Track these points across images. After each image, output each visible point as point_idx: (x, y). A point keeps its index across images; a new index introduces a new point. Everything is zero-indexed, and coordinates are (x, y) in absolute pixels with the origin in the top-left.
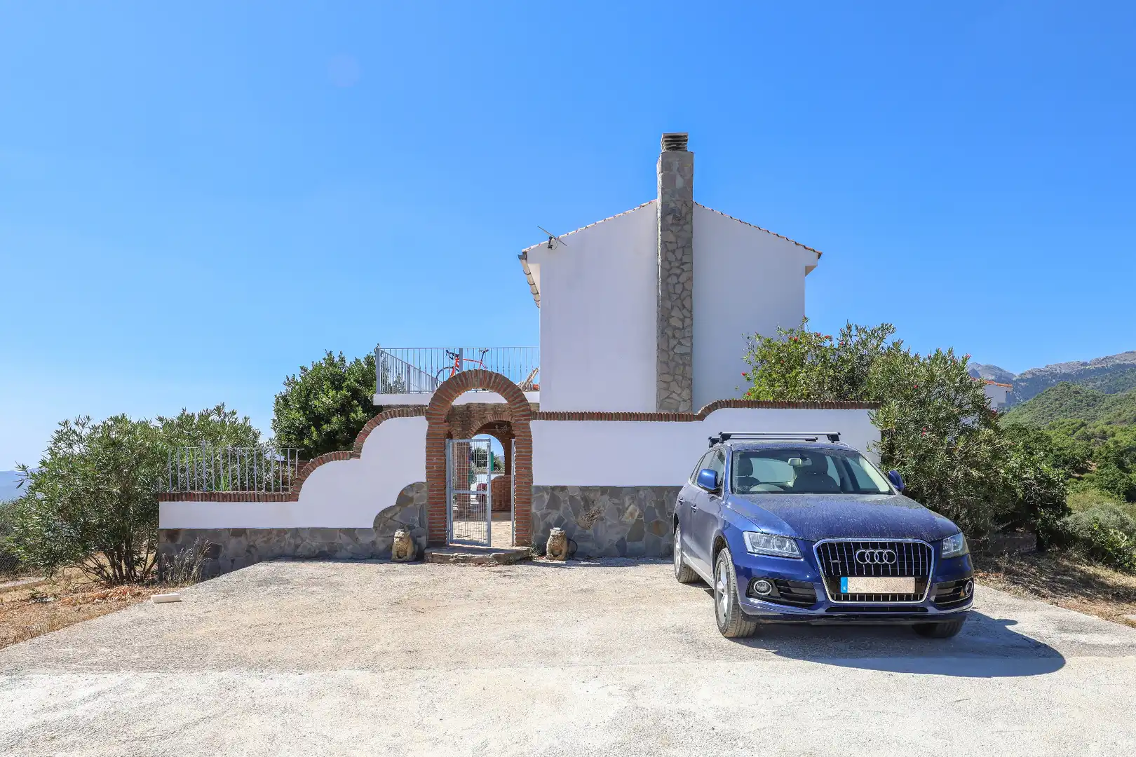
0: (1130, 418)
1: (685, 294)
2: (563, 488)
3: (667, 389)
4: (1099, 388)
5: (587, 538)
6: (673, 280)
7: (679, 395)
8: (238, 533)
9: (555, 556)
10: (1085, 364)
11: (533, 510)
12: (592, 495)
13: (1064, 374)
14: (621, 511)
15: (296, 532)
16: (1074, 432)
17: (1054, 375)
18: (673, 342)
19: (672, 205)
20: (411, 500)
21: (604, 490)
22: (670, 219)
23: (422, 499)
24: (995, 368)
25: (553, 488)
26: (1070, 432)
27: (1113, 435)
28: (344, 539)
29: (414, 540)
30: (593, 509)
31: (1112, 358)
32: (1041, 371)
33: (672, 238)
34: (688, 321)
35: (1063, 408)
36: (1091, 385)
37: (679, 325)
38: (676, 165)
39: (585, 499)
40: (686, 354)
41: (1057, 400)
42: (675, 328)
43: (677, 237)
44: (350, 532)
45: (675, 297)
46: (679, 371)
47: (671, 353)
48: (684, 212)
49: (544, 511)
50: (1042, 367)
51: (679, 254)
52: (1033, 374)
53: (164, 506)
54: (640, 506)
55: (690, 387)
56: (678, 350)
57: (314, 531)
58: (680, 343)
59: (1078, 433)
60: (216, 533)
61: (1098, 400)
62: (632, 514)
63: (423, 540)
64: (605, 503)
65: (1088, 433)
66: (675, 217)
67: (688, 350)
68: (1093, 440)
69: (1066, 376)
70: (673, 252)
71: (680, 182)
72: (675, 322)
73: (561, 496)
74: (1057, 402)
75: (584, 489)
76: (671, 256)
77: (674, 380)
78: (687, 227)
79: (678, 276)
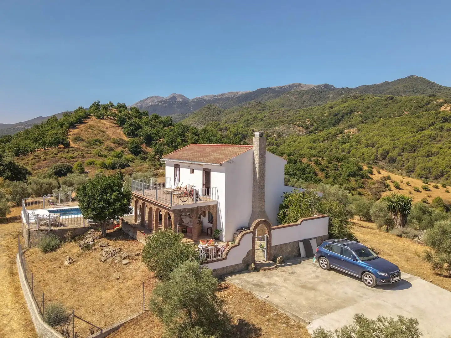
0: (233, 120)
1: (264, 176)
4: (221, 106)
7: (262, 204)
10: (215, 96)
11: (272, 252)
13: (208, 100)
14: (287, 249)
16: (216, 127)
17: (205, 100)
18: (261, 190)
19: (261, 152)
23: (251, 254)
24: (182, 96)
26: (215, 127)
27: (229, 128)
28: (236, 267)
31: (225, 94)
32: (200, 98)
35: (209, 115)
36: (218, 105)
38: (262, 141)
39: (281, 247)
40: (264, 193)
41: (207, 112)
43: (262, 161)
45: (262, 177)
46: (262, 197)
47: (261, 193)
48: (264, 154)
50: (200, 96)
51: (263, 165)
52: (197, 99)
55: (265, 202)
58: (262, 190)
59: (218, 127)
61: (221, 112)
62: (289, 249)
65: (221, 128)
66: (262, 155)
68: (223, 131)
69: (209, 101)
72: (262, 184)
73: (277, 247)
74: (207, 113)
76: (261, 166)
77: (261, 200)
79: (262, 172)
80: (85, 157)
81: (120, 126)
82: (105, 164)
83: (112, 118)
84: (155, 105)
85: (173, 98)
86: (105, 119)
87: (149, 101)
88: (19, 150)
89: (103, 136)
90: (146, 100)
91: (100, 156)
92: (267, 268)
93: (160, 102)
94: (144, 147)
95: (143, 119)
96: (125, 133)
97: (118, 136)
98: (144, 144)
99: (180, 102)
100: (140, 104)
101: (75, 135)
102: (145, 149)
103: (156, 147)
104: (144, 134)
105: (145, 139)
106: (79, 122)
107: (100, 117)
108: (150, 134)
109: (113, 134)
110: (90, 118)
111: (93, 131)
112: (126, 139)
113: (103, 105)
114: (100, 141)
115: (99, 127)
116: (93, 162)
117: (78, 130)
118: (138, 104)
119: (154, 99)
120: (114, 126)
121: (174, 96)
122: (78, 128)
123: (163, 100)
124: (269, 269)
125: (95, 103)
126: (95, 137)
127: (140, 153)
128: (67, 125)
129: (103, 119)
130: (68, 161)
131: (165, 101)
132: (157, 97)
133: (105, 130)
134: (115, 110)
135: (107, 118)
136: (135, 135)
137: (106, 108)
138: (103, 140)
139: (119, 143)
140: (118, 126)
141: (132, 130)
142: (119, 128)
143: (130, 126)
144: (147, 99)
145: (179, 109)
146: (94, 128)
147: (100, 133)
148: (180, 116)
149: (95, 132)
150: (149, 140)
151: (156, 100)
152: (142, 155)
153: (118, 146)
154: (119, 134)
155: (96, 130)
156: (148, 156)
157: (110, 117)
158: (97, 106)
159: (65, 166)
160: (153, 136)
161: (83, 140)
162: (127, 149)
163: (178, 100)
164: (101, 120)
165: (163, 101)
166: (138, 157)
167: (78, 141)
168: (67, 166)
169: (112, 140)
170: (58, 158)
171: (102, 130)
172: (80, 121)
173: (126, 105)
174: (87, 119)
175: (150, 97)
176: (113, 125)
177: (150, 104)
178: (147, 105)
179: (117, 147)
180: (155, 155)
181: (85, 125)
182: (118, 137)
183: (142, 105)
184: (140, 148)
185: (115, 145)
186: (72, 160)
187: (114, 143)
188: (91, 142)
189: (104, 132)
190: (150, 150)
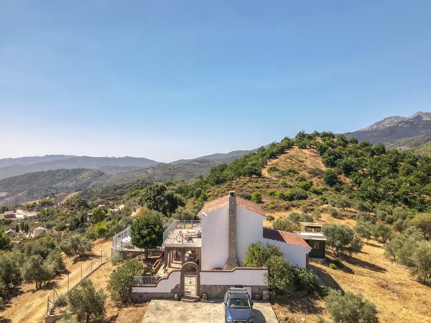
1: (234, 228)
2: (206, 285)
3: (230, 250)
5: (210, 295)
6: (231, 225)
7: (233, 251)
8: (146, 293)
9: (204, 299)
11: (200, 289)
12: (211, 287)
14: (217, 290)
15: (156, 293)
18: (232, 239)
20: (177, 287)
21: (214, 285)
22: (231, 211)
23: (179, 287)
25: (204, 285)
28: (165, 295)
29: (179, 296)
30: (212, 289)
33: (231, 216)
34: (235, 235)
37: (233, 235)
38: (232, 199)
39: (210, 287)
40: (234, 242)
42: (232, 236)
43: (232, 216)
44: (166, 293)
45: (232, 229)
46: (233, 246)
47: (231, 242)
48: (234, 210)
49: (202, 290)
53: (133, 288)
54: (221, 289)
55: (236, 250)
56: (233, 241)
57: (159, 293)
60: (142, 293)
62: (219, 290)
63: (180, 295)
64: (214, 288)
66: (232, 211)
67: (235, 241)
70: (232, 219)
71: (233, 203)
73: (206, 287)
75: (210, 285)
77: (232, 248)
78: (235, 213)
79: (233, 224)
80: (270, 187)
81: (321, 155)
82: (283, 195)
83: (315, 147)
84: (394, 127)
85: (418, 117)
86: (308, 148)
87: (387, 122)
88: (218, 179)
89: (300, 166)
90: (383, 121)
91: (285, 187)
92: (186, 300)
93: (399, 123)
94: (342, 177)
95: (348, 148)
96: (324, 163)
97: (316, 165)
98: (343, 174)
99: (426, 121)
100: (376, 127)
101: (273, 165)
102: (342, 179)
103: (354, 179)
104: (342, 164)
105: (344, 169)
106: (280, 152)
107: (303, 147)
108: (349, 164)
109: (312, 163)
110: (293, 148)
111: (291, 161)
112: (324, 169)
113: (308, 135)
114: (294, 171)
115: (298, 156)
116: (273, 193)
117: (277, 160)
118: (373, 126)
119: (392, 119)
120: (314, 156)
121: (419, 115)
122: (278, 158)
123: (405, 120)
124: (187, 301)
125: (300, 132)
126: (292, 167)
127: (335, 183)
128: (268, 155)
129: (305, 148)
130: (253, 190)
131: (407, 122)
132: (397, 117)
133: (304, 160)
134: (320, 138)
135: (309, 148)
136: (333, 165)
137: (310, 138)
138: (299, 170)
139: (315, 173)
140: (318, 155)
141: (331, 160)
142: (320, 157)
143: (329, 155)
144: (385, 119)
145: (425, 130)
146: (293, 158)
147: (298, 163)
148: (425, 138)
149: (294, 162)
150: (348, 170)
151: (396, 121)
152: (337, 186)
153: (313, 176)
154: (318, 164)
155: (294, 160)
156: (344, 187)
157: (312, 146)
158: (302, 136)
159: (245, 196)
160: (353, 166)
161: (277, 170)
162: (322, 180)
163: (424, 119)
164: (303, 150)
165: (404, 122)
166: (333, 188)
167: (273, 171)
168: (246, 196)
169: (308, 170)
170: (245, 187)
171: (301, 160)
172: (282, 151)
173: (332, 133)
174: (290, 149)
175: (388, 118)
176: (313, 154)
177: (387, 125)
178: (384, 127)
179: (311, 177)
180: (353, 186)
181: (286, 155)
182: (315, 167)
183: (378, 127)
184: (336, 178)
185: (310, 175)
186: (256, 190)
187: (309, 173)
188: (284, 172)
189: (302, 162)
190: (348, 181)
